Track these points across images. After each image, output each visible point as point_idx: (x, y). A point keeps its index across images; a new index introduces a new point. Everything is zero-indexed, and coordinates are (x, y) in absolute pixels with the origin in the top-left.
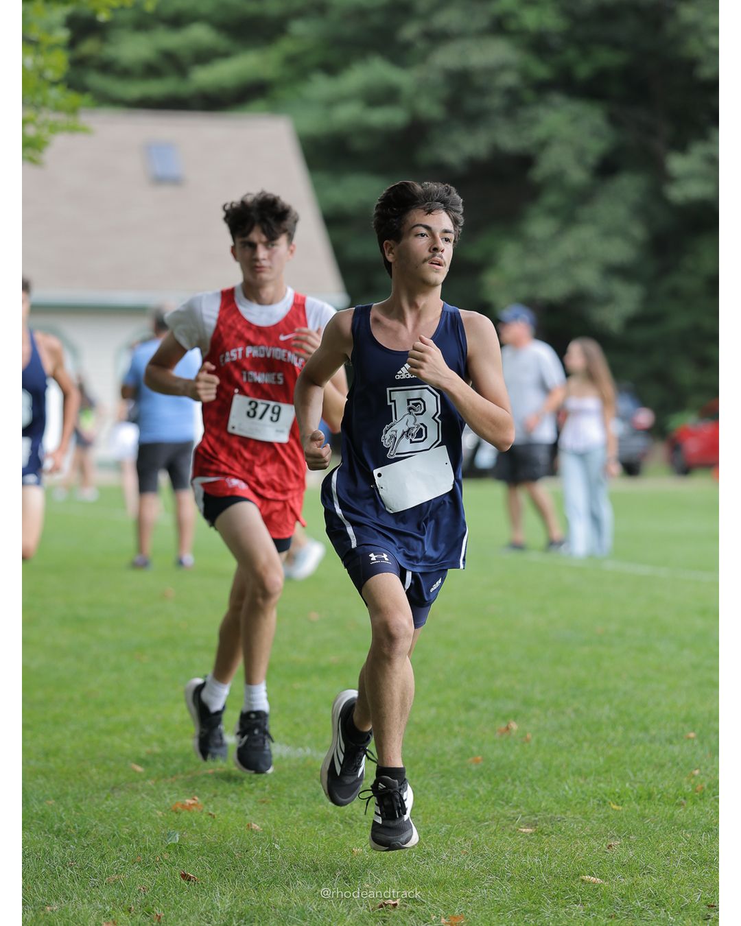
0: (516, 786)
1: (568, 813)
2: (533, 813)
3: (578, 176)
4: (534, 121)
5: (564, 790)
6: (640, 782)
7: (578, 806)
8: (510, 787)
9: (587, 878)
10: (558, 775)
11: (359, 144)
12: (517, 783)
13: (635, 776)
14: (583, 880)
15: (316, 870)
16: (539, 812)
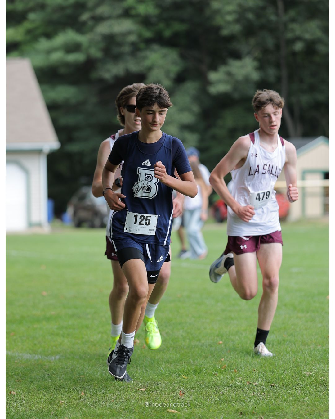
1: (162, 380)
2: (146, 381)
3: (167, 83)
4: (145, 58)
5: (161, 370)
6: (196, 365)
7: (167, 377)
9: (170, 410)
10: (158, 363)
11: (62, 71)
12: (139, 368)
13: (194, 362)
14: (168, 412)
15: (42, 412)
16: (149, 381)
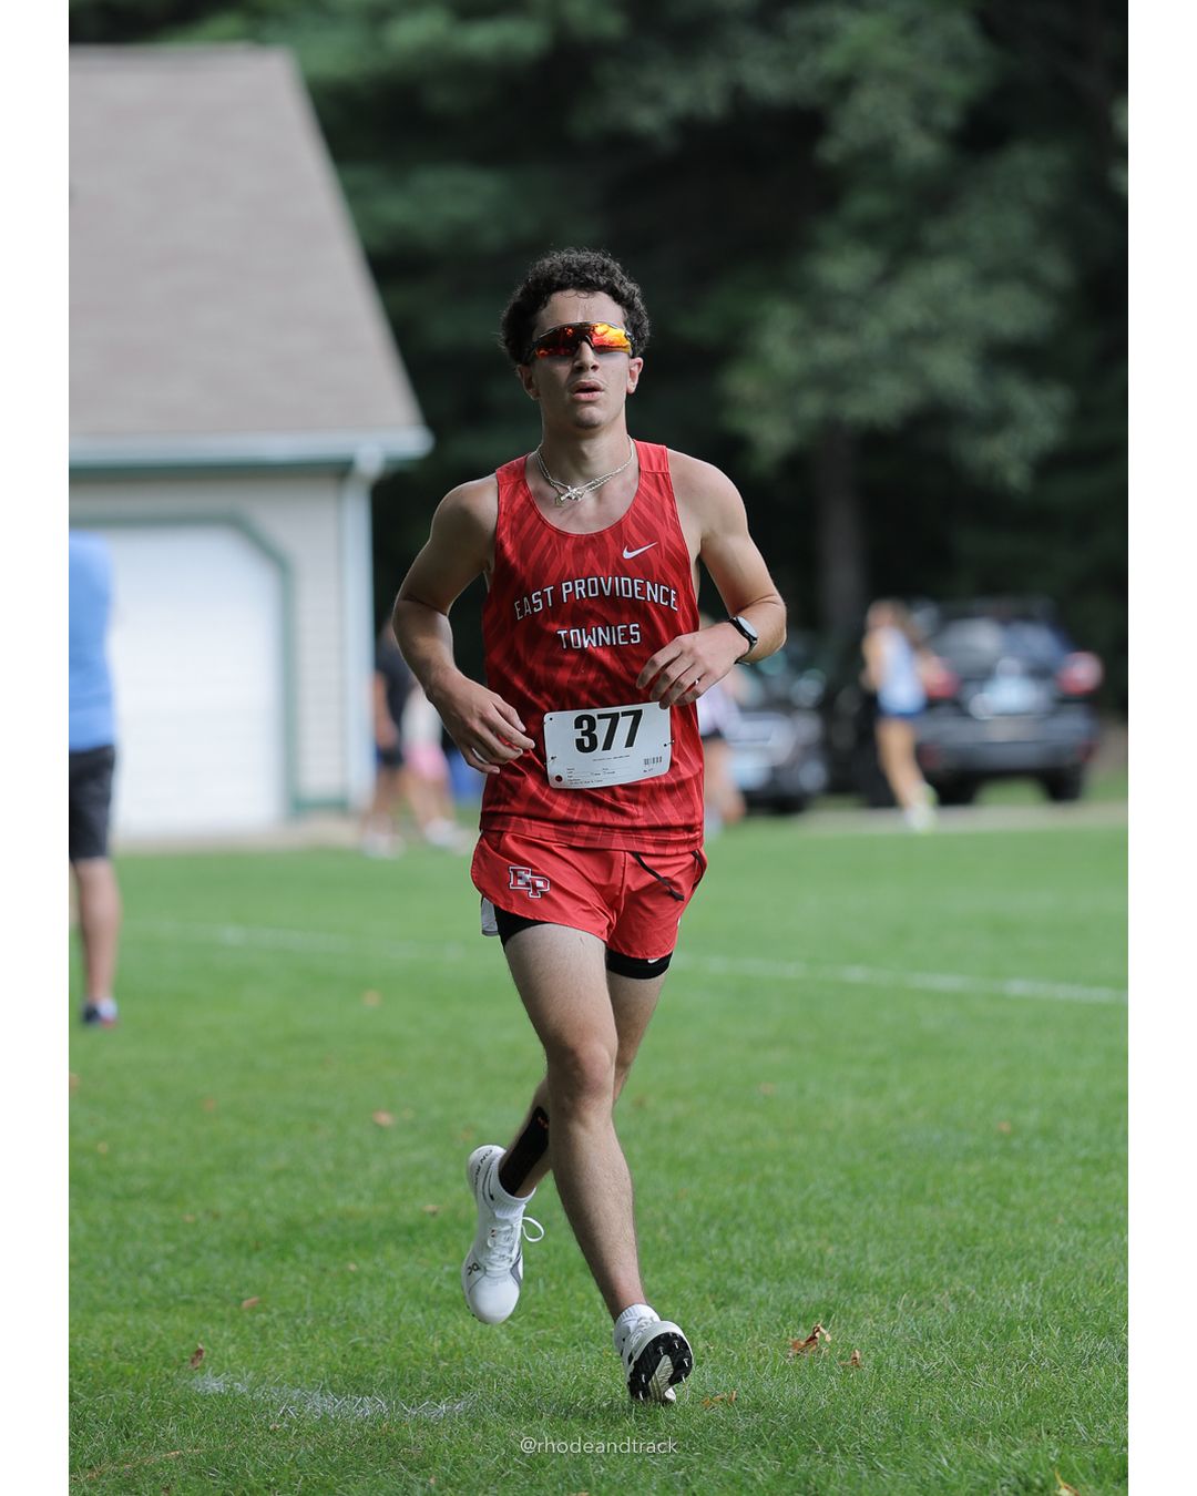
0: (834, 1463)
3: (919, 149)
4: (820, 38)
5: (939, 1466)
6: (1101, 1444)
8: (822, 1465)
10: (924, 1436)
11: (442, 99)
12: (837, 1455)
